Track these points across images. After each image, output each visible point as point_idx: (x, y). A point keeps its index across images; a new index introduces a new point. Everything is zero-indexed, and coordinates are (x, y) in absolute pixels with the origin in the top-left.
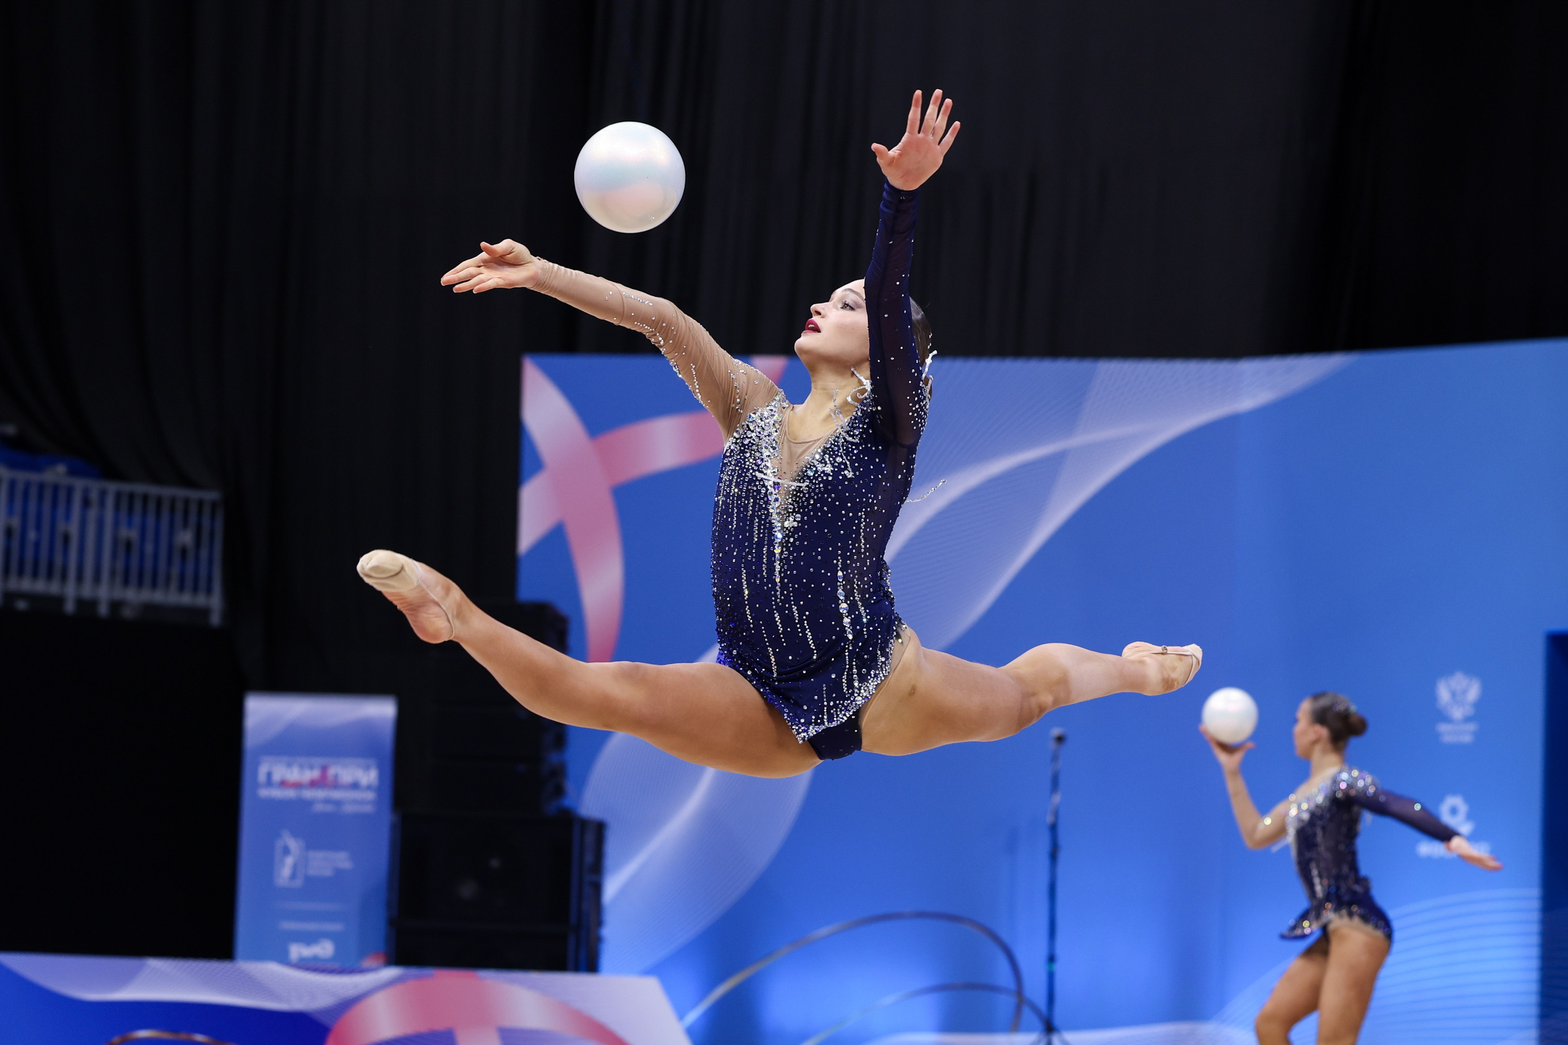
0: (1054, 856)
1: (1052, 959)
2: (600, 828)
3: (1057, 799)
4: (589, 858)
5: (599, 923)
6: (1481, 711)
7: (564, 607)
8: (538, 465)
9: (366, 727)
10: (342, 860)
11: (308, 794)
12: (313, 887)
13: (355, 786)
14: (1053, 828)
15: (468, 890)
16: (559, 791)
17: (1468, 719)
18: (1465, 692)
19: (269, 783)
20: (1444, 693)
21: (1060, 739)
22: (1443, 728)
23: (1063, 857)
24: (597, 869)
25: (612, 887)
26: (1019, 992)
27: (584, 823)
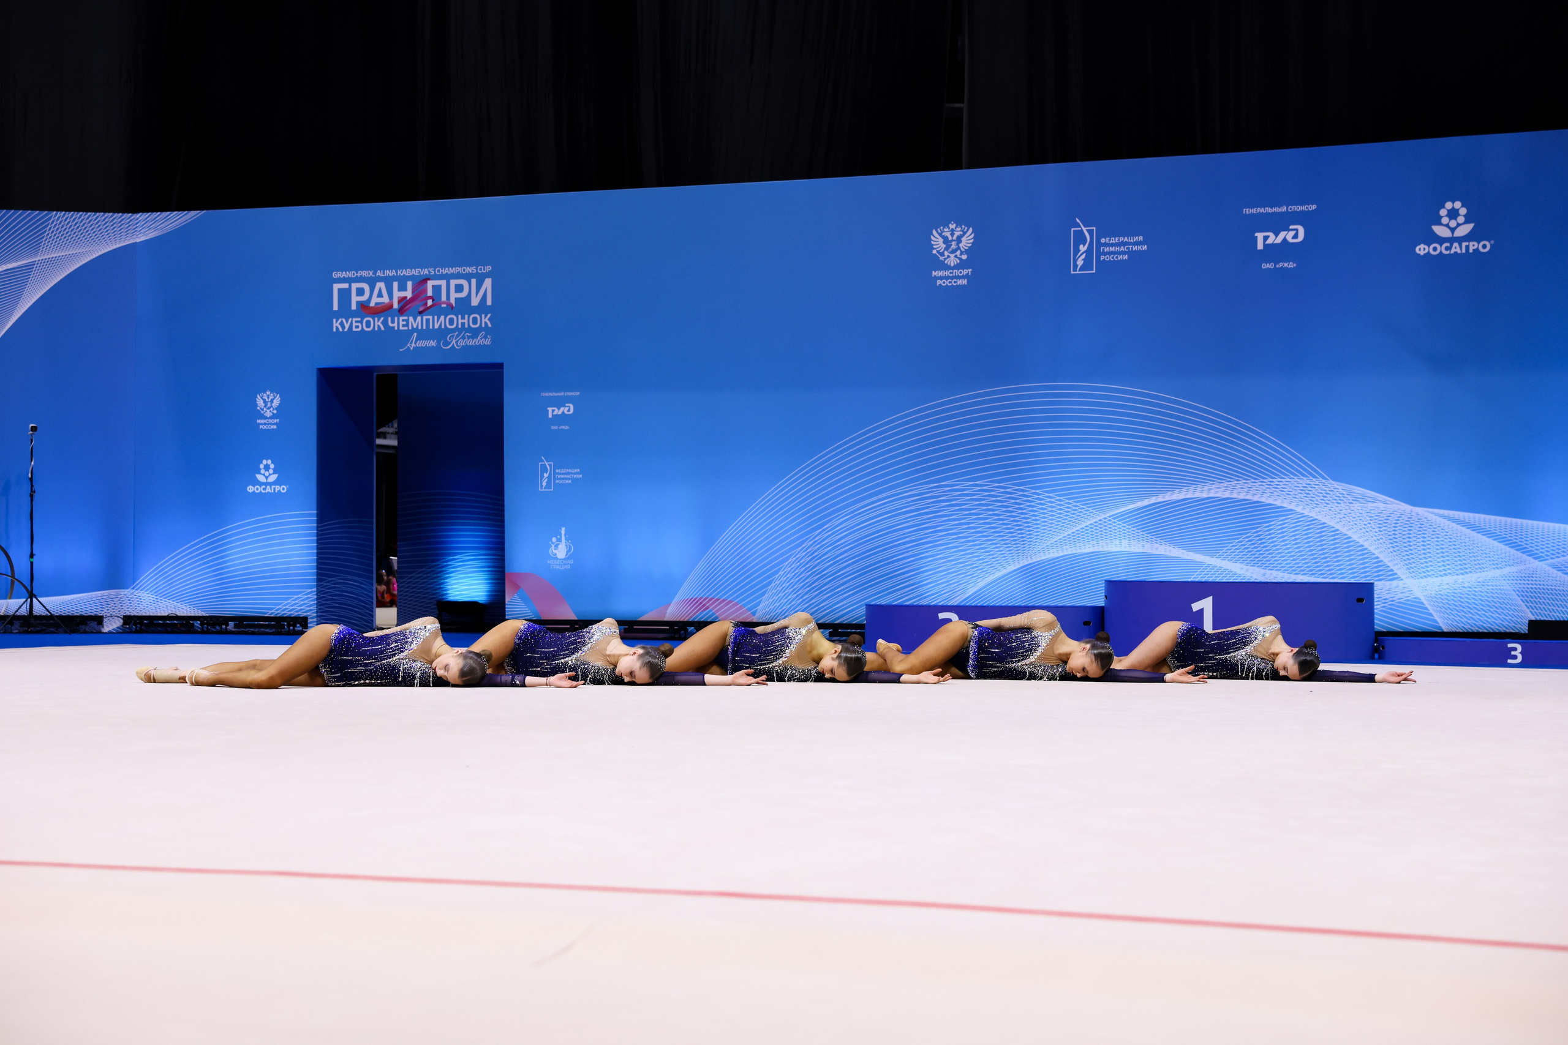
0: (31, 496)
1: (32, 556)
3: (33, 463)
6: (280, 412)
14: (31, 479)
17: (273, 417)
18: (272, 401)
20: (260, 403)
21: (34, 429)
22: (258, 421)
23: (36, 495)
26: (13, 576)
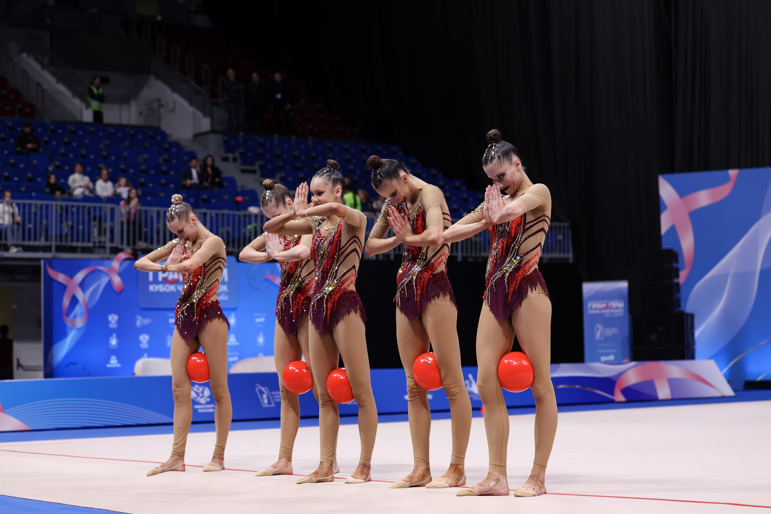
2: (692, 316)
4: (690, 325)
5: (694, 344)
7: (676, 250)
8: (665, 208)
9: (619, 290)
10: (615, 331)
11: (603, 311)
12: (607, 339)
13: (617, 308)
15: (653, 337)
16: (679, 305)
19: (591, 309)
24: (692, 328)
25: (697, 333)
27: (687, 315)
